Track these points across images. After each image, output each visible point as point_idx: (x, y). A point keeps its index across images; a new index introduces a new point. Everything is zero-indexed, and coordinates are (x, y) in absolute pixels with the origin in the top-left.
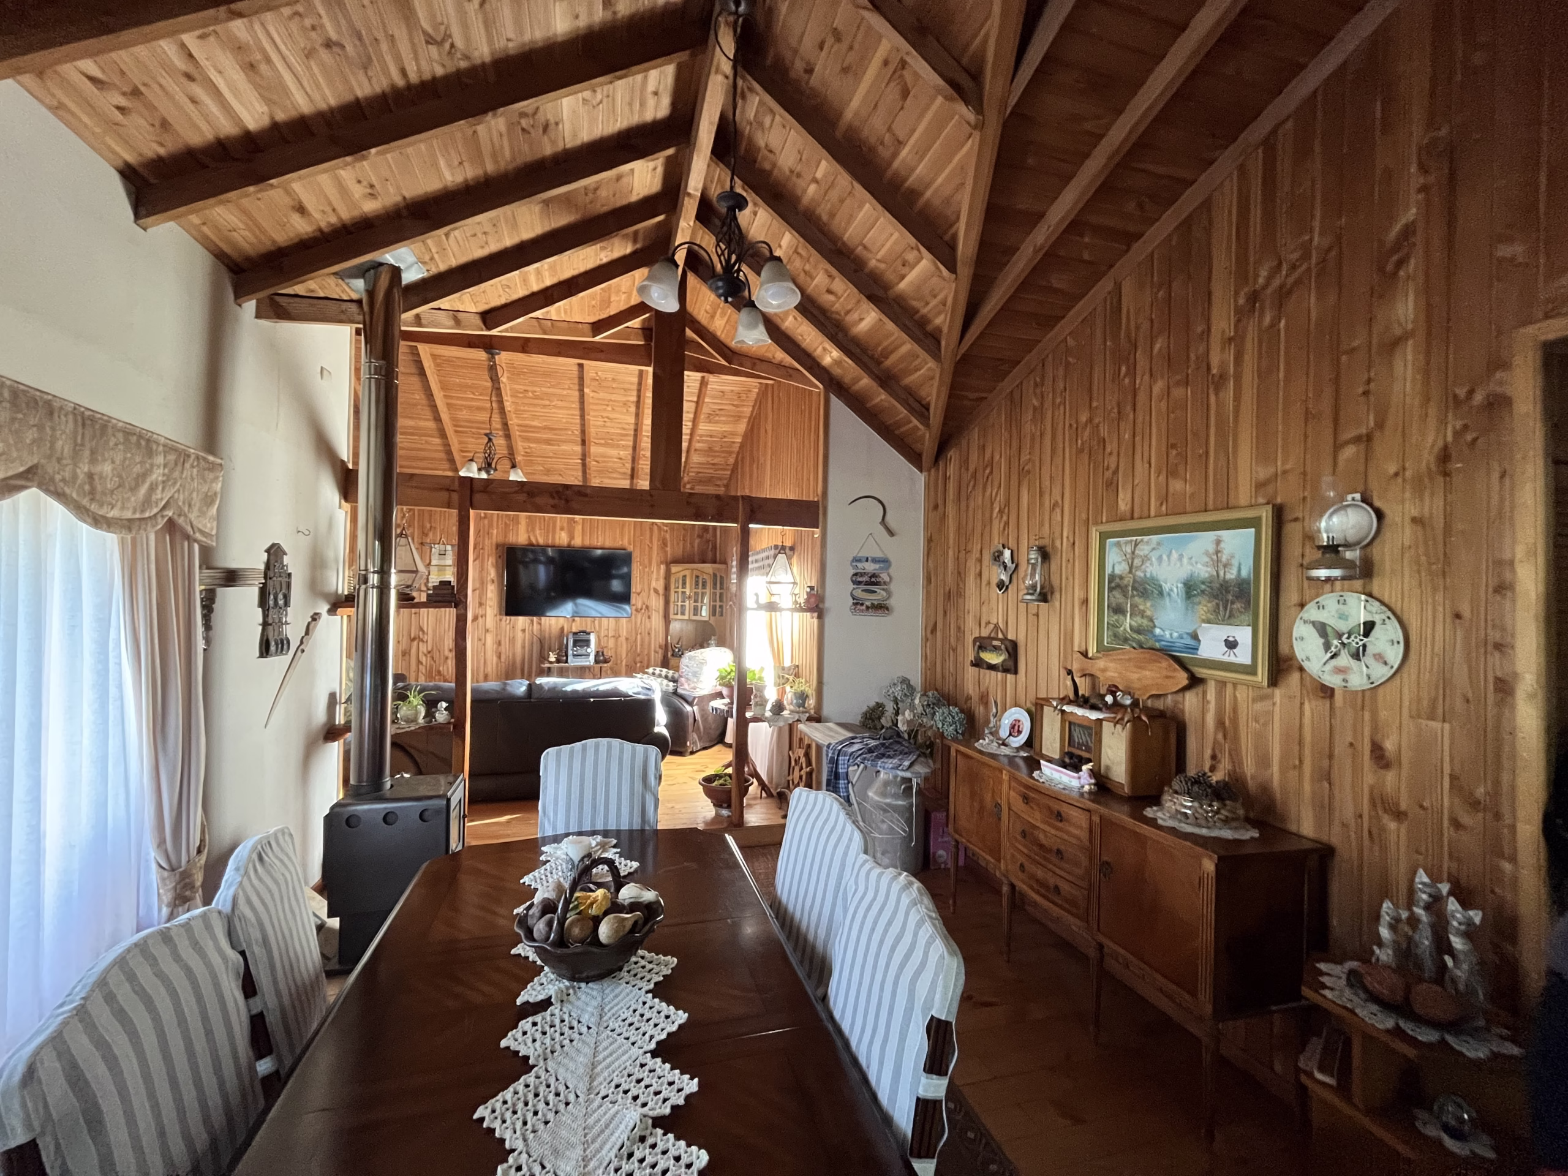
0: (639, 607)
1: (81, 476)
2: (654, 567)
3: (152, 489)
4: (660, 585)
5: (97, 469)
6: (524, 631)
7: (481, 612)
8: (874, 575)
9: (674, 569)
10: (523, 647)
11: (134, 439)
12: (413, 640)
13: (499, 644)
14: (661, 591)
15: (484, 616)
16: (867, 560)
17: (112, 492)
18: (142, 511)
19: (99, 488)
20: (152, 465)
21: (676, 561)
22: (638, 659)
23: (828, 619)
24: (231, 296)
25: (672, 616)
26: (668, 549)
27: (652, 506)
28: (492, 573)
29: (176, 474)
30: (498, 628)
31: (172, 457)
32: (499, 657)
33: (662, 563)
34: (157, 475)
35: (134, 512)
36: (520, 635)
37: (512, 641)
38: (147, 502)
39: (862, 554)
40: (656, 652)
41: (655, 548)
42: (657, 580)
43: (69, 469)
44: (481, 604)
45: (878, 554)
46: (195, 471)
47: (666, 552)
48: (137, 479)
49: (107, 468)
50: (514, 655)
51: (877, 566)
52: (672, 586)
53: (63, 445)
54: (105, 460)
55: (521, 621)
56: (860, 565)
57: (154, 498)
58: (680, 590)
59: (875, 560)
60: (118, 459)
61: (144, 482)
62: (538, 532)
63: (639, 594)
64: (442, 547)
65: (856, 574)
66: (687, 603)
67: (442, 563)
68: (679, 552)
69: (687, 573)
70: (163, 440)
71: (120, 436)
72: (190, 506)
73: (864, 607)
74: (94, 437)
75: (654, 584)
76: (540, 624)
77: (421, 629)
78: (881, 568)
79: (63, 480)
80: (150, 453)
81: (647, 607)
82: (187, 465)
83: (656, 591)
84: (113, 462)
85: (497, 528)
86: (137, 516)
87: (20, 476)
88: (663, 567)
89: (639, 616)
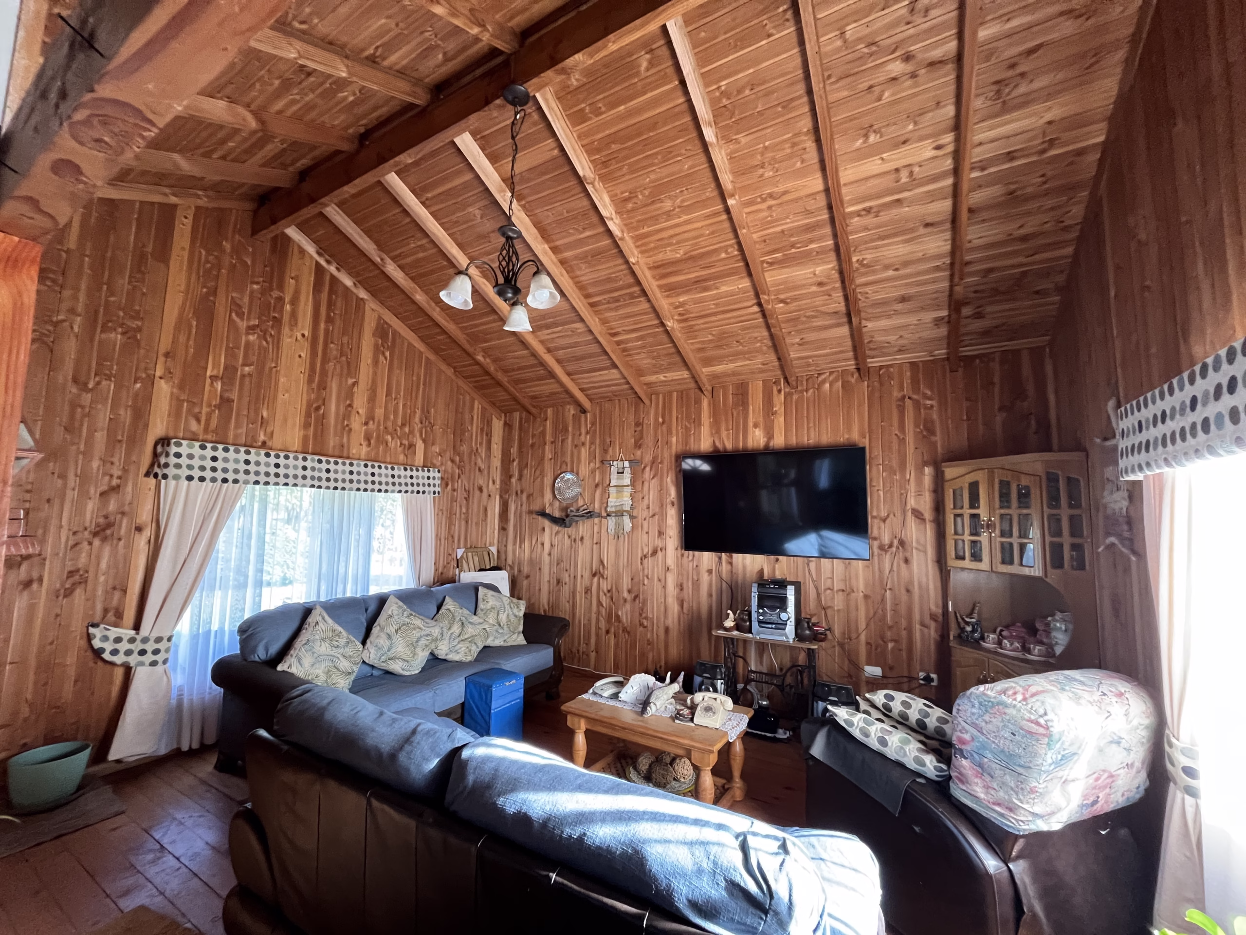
0: (886, 540)
2: (911, 473)
4: (926, 504)
6: (710, 572)
7: (660, 544)
9: (951, 472)
12: (594, 575)
13: (682, 588)
14: (928, 515)
15: (664, 549)
21: (954, 457)
22: (889, 634)
25: (952, 562)
26: (938, 438)
28: (673, 492)
33: (926, 463)
40: (923, 624)
41: (910, 439)
42: (919, 494)
44: (660, 533)
47: (934, 444)
50: (699, 602)
52: (949, 504)
55: (707, 558)
58: (967, 511)
63: (884, 520)
64: (620, 464)
66: (984, 538)
67: (621, 483)
68: (961, 440)
69: (980, 476)
75: (912, 502)
76: (731, 563)
81: (902, 543)
83: (918, 514)
88: (928, 471)
89: (887, 559)
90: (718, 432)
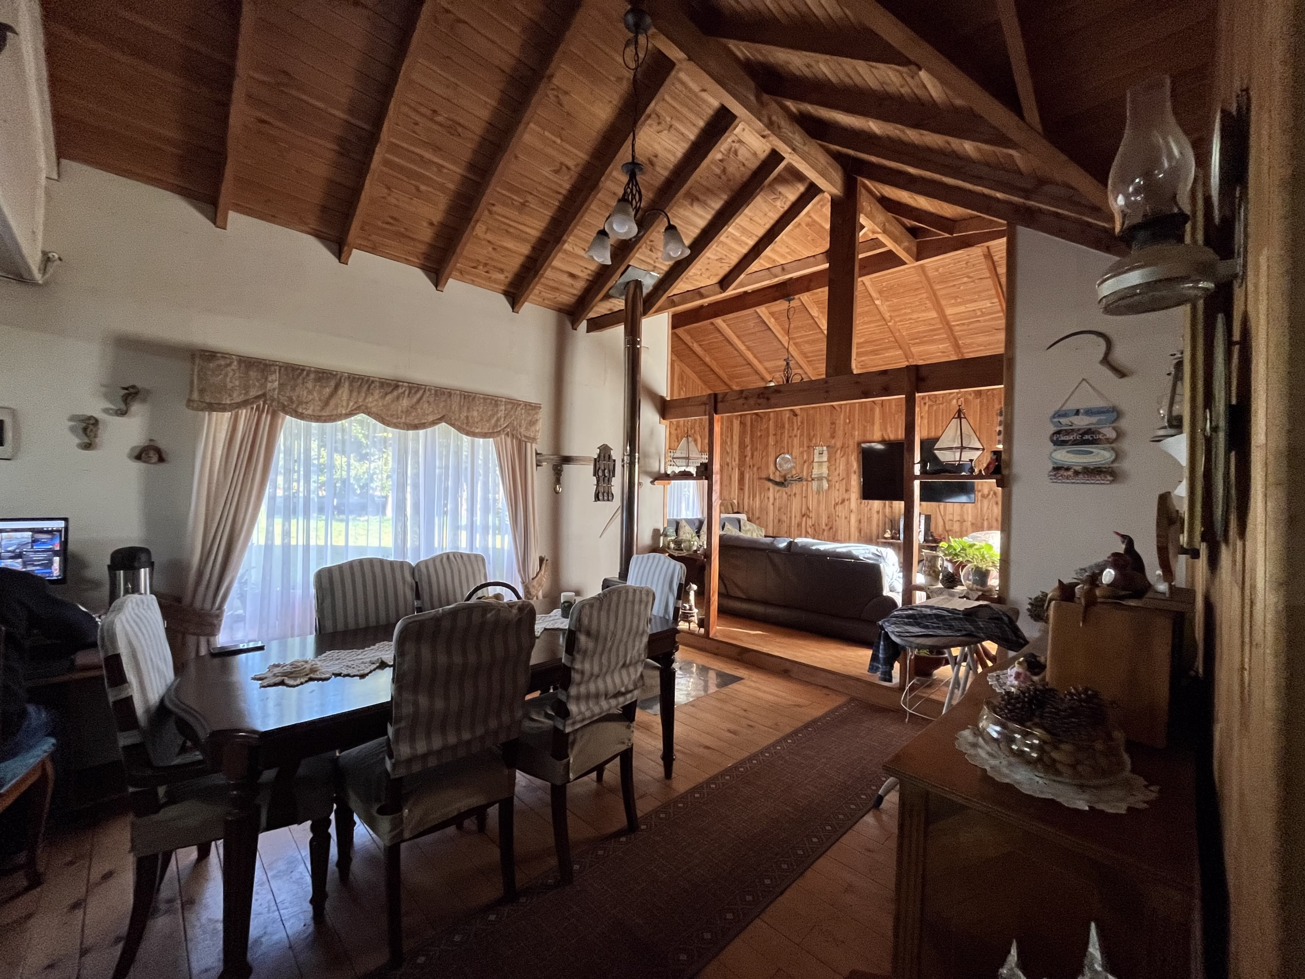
0: (986, 492)
1: (462, 417)
3: (498, 420)
5: (470, 414)
6: (878, 512)
7: (846, 497)
8: (1088, 431)
10: (878, 526)
11: (489, 401)
12: (803, 516)
13: (860, 522)
15: (849, 499)
16: (1077, 413)
17: (477, 423)
18: (493, 429)
19: (471, 421)
20: (497, 411)
23: (1017, 490)
24: (570, 327)
27: (827, 392)
29: (512, 413)
30: (859, 511)
31: (510, 406)
32: (860, 532)
34: (501, 414)
35: (489, 429)
36: (875, 517)
37: (870, 520)
38: (496, 425)
39: (1071, 406)
43: (457, 415)
44: (847, 490)
45: (1099, 403)
46: (523, 411)
48: (490, 417)
49: (475, 414)
50: (871, 530)
51: (1094, 419)
53: (455, 407)
54: (473, 410)
55: (876, 504)
56: (1064, 421)
57: (499, 423)
59: (1089, 412)
60: (481, 409)
61: (493, 417)
62: (889, 430)
64: (821, 448)
65: (1058, 432)
67: (821, 460)
70: (504, 400)
71: (482, 401)
72: (520, 426)
73: (1070, 473)
74: (469, 402)
76: (891, 507)
77: (808, 509)
78: (1099, 422)
79: (455, 419)
80: (496, 405)
82: (519, 409)
84: (478, 410)
85: (858, 430)
86: (491, 431)
87: (438, 419)
89: (986, 502)
90: (886, 430)
